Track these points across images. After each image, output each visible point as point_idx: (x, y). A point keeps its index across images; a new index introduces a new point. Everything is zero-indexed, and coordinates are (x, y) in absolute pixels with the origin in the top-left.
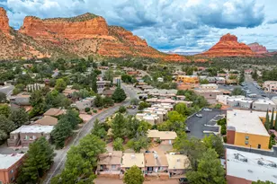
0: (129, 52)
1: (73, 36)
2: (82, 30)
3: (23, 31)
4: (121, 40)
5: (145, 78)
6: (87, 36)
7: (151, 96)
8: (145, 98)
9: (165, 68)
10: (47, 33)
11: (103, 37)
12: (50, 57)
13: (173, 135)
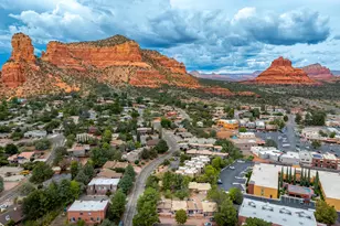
0: (166, 82)
1: (101, 63)
2: (112, 56)
3: (46, 59)
4: (155, 66)
5: (185, 123)
6: (117, 63)
7: (191, 147)
8: (185, 150)
9: (206, 106)
10: (72, 60)
11: (135, 64)
12: (78, 89)
13: (207, 187)
